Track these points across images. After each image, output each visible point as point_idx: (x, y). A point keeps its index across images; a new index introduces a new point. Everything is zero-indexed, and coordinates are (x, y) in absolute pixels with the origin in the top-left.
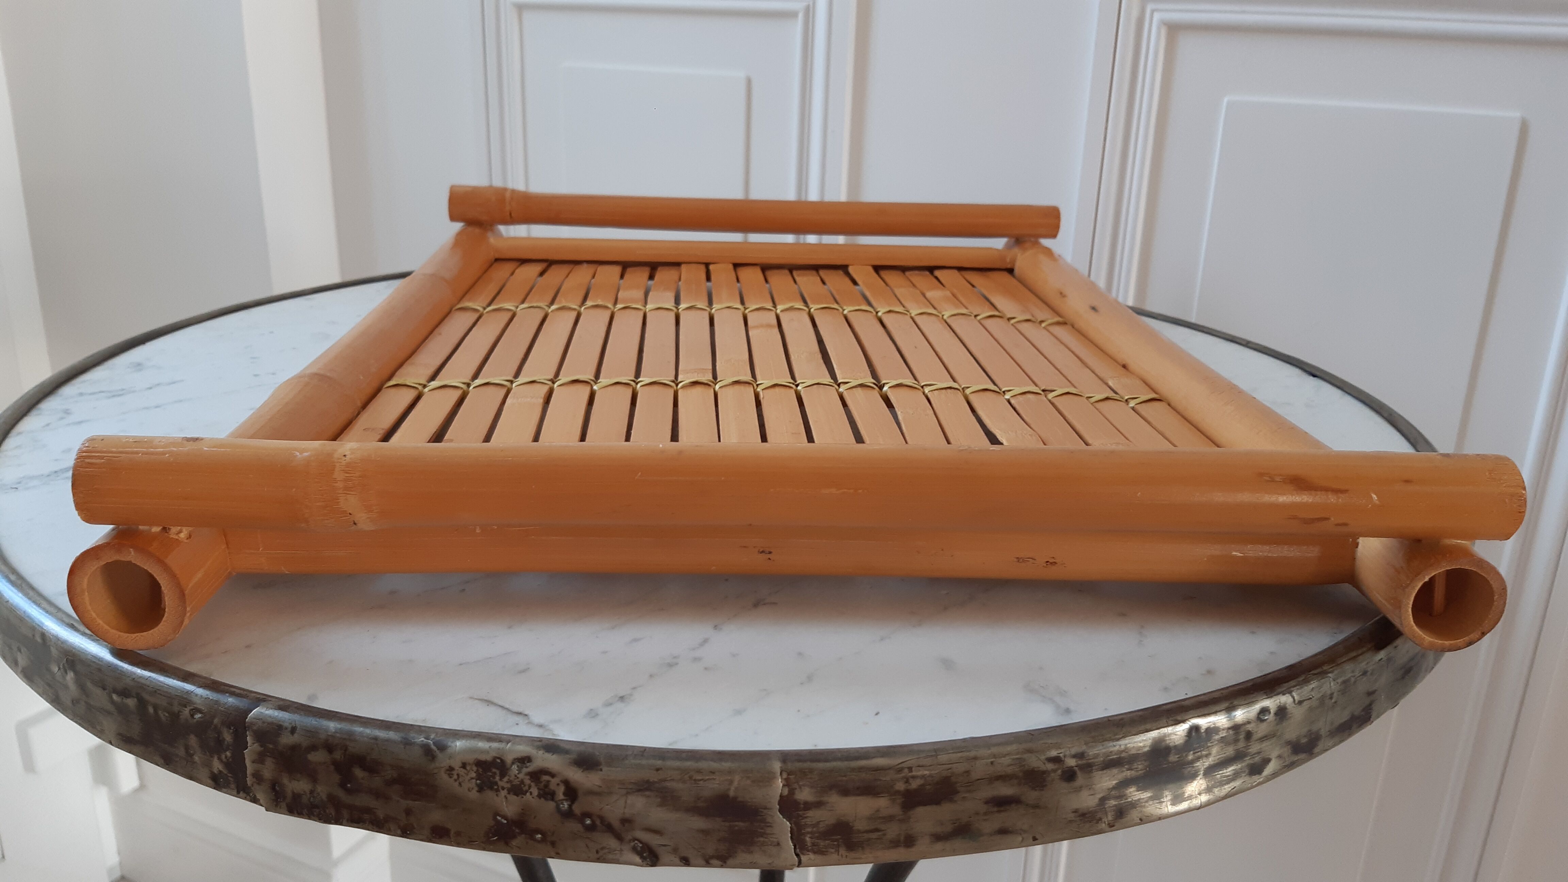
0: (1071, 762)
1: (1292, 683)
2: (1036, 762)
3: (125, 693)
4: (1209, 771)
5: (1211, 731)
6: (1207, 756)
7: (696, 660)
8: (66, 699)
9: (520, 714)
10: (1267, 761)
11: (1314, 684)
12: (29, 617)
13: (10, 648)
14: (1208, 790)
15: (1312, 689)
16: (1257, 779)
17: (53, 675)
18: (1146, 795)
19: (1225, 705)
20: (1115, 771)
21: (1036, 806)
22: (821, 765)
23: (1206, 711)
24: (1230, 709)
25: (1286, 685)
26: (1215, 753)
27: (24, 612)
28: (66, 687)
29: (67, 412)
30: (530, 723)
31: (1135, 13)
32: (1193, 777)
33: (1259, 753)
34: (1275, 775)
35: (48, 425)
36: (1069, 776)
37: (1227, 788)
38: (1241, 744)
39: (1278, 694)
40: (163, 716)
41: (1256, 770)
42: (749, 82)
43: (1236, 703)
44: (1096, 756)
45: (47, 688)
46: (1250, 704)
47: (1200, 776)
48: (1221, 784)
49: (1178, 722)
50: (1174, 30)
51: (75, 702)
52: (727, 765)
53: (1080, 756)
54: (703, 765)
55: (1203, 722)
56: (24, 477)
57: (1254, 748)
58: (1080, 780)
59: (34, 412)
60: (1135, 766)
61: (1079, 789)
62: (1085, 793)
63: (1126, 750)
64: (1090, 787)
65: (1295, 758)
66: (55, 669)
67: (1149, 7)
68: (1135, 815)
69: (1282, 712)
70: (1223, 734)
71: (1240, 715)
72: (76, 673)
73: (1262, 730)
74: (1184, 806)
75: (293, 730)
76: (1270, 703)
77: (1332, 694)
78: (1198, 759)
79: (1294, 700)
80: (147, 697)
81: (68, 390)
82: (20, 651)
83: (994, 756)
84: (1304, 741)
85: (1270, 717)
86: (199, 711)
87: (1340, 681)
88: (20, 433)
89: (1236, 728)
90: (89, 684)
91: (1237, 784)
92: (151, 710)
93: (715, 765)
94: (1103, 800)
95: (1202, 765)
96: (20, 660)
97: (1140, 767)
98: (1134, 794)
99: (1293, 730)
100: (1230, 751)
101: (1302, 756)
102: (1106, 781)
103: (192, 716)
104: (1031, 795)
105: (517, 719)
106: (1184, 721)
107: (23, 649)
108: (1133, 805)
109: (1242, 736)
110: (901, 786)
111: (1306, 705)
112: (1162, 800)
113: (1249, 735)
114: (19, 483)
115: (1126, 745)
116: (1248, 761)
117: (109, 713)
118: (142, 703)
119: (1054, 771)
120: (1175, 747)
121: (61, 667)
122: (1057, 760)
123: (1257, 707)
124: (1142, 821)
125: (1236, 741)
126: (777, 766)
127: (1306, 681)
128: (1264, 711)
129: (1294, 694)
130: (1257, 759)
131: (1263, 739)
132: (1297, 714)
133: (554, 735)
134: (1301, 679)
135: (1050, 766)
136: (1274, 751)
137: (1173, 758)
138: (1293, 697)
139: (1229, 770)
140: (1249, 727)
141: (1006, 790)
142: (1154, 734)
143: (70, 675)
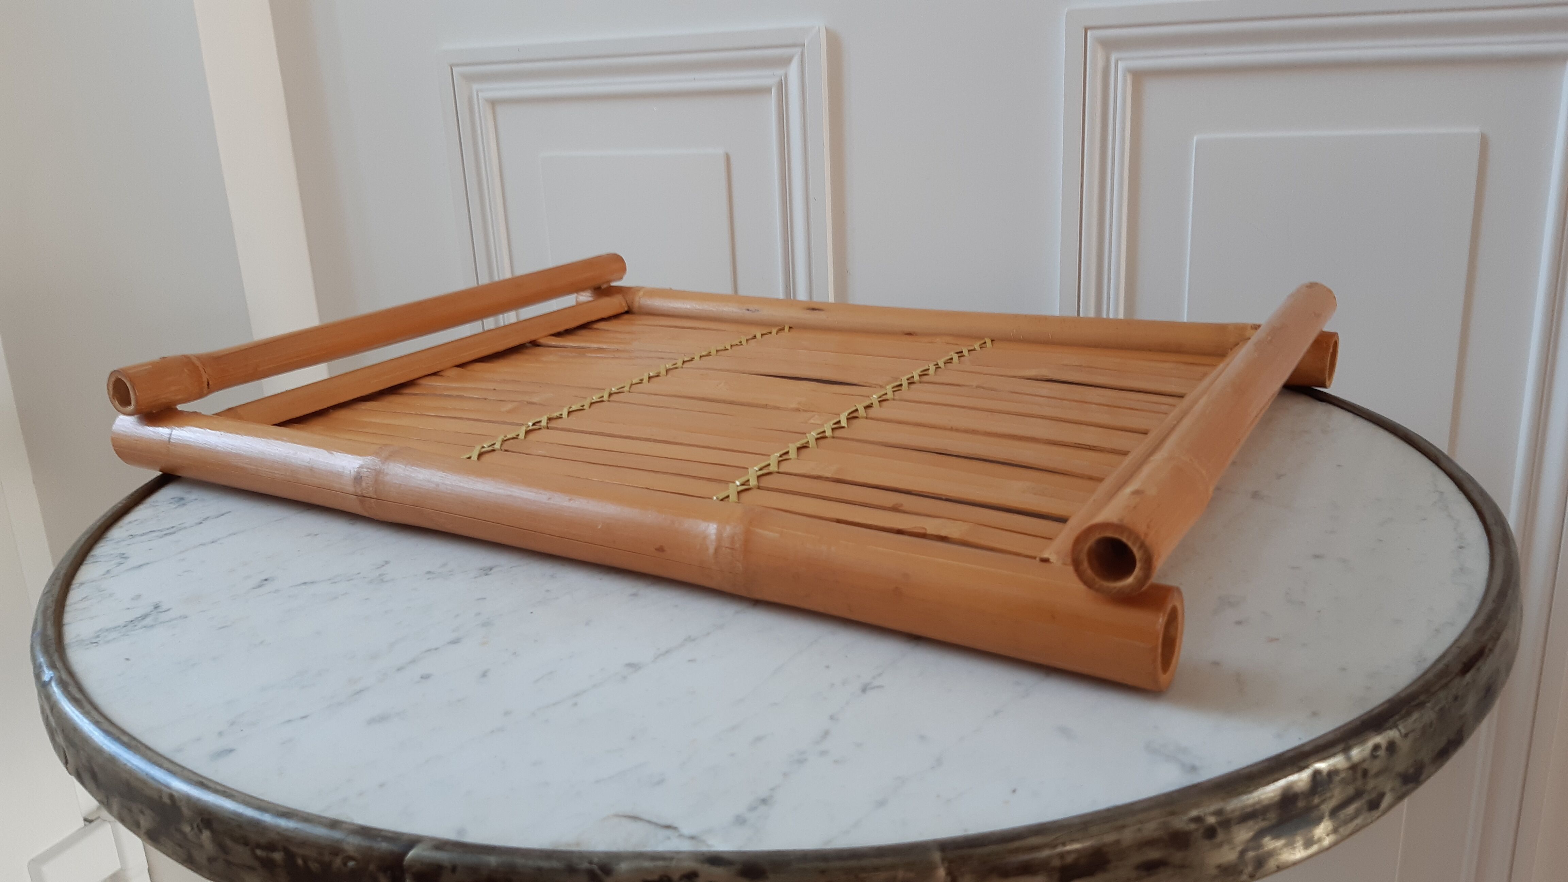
0: (1212, 820)
1: (1397, 717)
2: (1180, 823)
3: (271, 847)
4: (1334, 813)
5: (1332, 773)
6: (1331, 797)
7: (824, 753)
8: (201, 857)
9: (668, 827)
10: (1382, 795)
11: (1415, 715)
12: (153, 778)
13: (130, 810)
14: (1335, 830)
15: (1415, 720)
16: (1375, 813)
17: (184, 835)
18: (1279, 843)
19: (1341, 747)
20: (1251, 823)
21: (1182, 867)
22: (980, 851)
23: (1325, 754)
24: (1346, 750)
25: (1392, 720)
26: (1337, 795)
27: (147, 774)
28: (201, 846)
29: (123, 556)
30: (681, 836)
31: (1100, 64)
32: (1319, 820)
33: (1375, 788)
34: (1390, 807)
35: (108, 572)
36: (1211, 833)
37: (1351, 826)
38: (1359, 783)
39: (1386, 730)
40: (314, 866)
41: (1373, 805)
42: (728, 158)
43: (1351, 742)
44: (1233, 811)
45: (178, 848)
46: (1363, 742)
47: (1326, 818)
48: (1346, 822)
49: (1301, 769)
50: (1139, 77)
51: (211, 860)
52: (888, 861)
53: (1218, 813)
54: (865, 863)
55: (1322, 766)
56: (100, 630)
57: (1371, 784)
58: (1221, 836)
59: (89, 559)
60: (1268, 816)
61: (1220, 845)
62: (1226, 848)
63: (1259, 802)
64: (1230, 841)
65: (1404, 789)
66: (187, 829)
67: (1113, 57)
68: (1272, 864)
69: (1392, 747)
70: (1343, 775)
71: (1357, 753)
72: (213, 831)
73: (1375, 767)
74: (1314, 848)
75: (454, 869)
76: (1379, 739)
77: (1431, 723)
78: (1323, 801)
79: (1401, 733)
80: (294, 849)
81: (117, 532)
82: (142, 812)
83: (1141, 822)
84: (1411, 771)
85: (1382, 753)
86: (351, 858)
87: (1437, 709)
88: (82, 584)
89: (1354, 768)
90: (229, 842)
91: (1358, 821)
92: (300, 862)
93: (877, 862)
94: (1243, 853)
95: (1326, 807)
96: (142, 822)
97: (1273, 817)
98: (1270, 844)
99: (1402, 764)
100: (1350, 790)
101: (1411, 785)
102: (1243, 834)
103: (345, 864)
104: (1177, 856)
105: (668, 832)
106: (1306, 767)
107: (148, 812)
108: (1271, 854)
109: (1359, 774)
110: (1056, 863)
111: (1411, 737)
112: (1295, 845)
113: (1365, 773)
114: (98, 636)
115: (1258, 796)
116: (1366, 798)
117: (252, 869)
118: (290, 856)
119: (1197, 830)
120: (1303, 793)
121: (195, 826)
122: (1198, 820)
123: (1370, 744)
124: (1279, 868)
125: (1355, 779)
126: (937, 856)
127: (1409, 714)
128: (1376, 747)
129: (1400, 727)
130: (1374, 795)
131: (1378, 774)
132: (1404, 746)
133: (708, 846)
134: (1404, 712)
135: (1192, 826)
136: (1388, 785)
137: (1301, 804)
138: (1400, 731)
139: (1351, 809)
140: (1365, 766)
141: (1154, 854)
142: (1282, 783)
143: (206, 835)
